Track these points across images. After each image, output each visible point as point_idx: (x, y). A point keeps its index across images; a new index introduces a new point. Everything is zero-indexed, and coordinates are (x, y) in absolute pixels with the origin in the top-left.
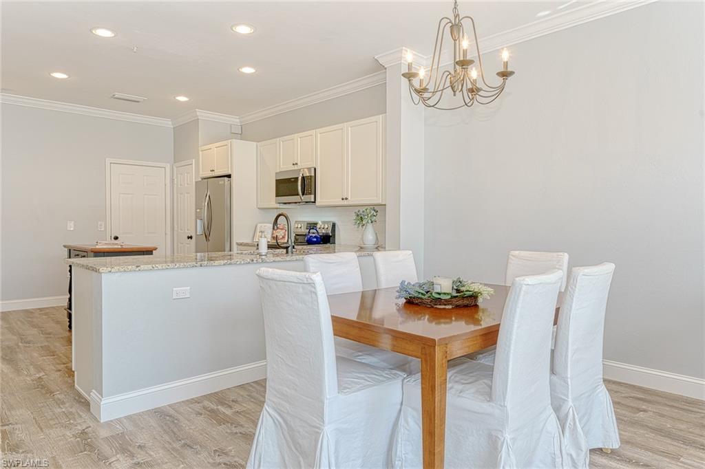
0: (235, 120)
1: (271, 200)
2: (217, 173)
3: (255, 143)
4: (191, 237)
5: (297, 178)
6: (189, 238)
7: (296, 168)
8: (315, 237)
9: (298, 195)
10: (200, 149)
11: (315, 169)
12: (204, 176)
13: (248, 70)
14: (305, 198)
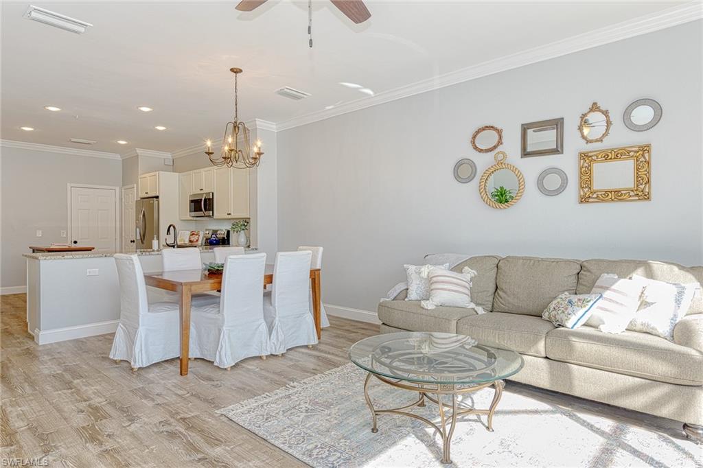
0: (169, 156)
1: (187, 215)
2: (150, 195)
3: (177, 174)
4: (134, 241)
5: (201, 200)
6: (132, 241)
7: (202, 192)
8: (215, 240)
9: (201, 210)
10: (139, 177)
11: (213, 194)
12: (142, 197)
13: (161, 128)
14: (206, 213)
